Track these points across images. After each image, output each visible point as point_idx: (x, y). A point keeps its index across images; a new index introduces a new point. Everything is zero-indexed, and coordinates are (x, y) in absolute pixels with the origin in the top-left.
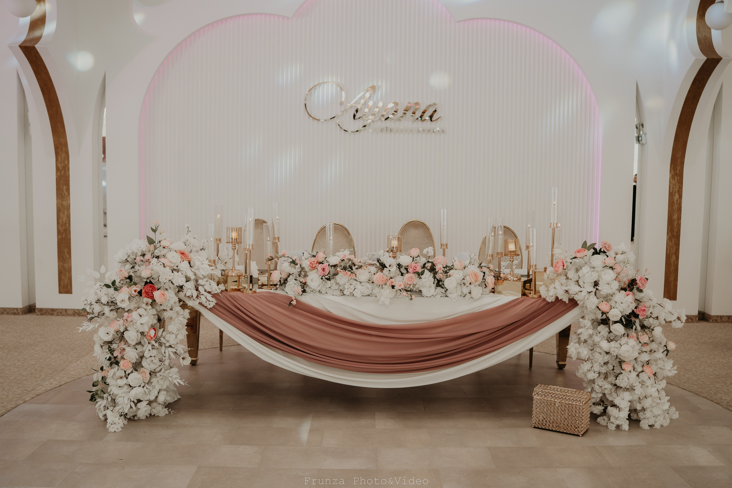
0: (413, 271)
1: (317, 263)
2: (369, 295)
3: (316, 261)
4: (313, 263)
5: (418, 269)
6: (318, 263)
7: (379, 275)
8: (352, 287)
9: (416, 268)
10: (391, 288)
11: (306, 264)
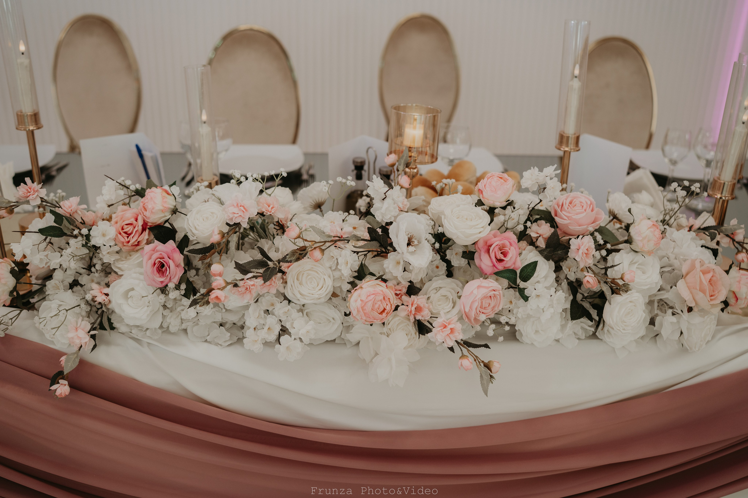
0: (494, 266)
1: (144, 229)
2: (335, 340)
3: (140, 223)
4: (129, 229)
5: (513, 260)
6: (147, 231)
7: (371, 290)
8: (272, 322)
9: (505, 254)
10: (413, 330)
11: (104, 235)
